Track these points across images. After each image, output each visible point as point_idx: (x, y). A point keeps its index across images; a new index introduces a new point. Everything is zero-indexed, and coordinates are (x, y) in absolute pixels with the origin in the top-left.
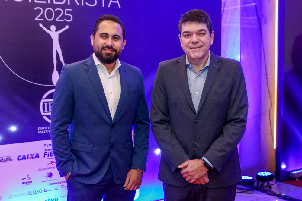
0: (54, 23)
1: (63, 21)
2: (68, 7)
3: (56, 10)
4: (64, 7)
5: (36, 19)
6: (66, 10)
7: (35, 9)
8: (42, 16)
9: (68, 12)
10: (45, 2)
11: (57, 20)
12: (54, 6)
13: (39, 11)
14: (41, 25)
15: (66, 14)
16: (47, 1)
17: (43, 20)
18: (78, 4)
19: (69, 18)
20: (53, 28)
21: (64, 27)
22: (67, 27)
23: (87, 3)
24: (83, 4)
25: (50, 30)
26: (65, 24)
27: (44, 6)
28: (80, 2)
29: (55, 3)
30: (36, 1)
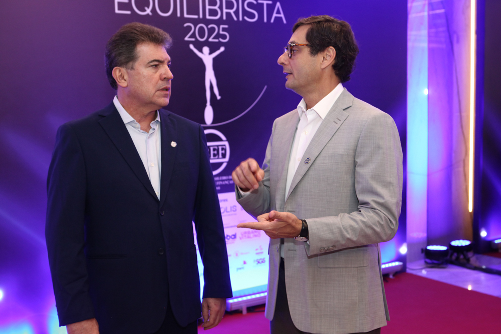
0: (207, 43)
1: (217, 40)
2: (224, 23)
3: (210, 26)
4: (219, 22)
5: (187, 39)
6: (222, 26)
7: (186, 25)
8: (193, 36)
9: (224, 30)
10: (196, 17)
11: (211, 40)
12: (207, 22)
13: (189, 28)
14: (192, 47)
15: (221, 32)
16: (198, 15)
17: (193, 39)
18: (235, 19)
19: (224, 37)
20: (206, 50)
21: (219, 49)
22: (222, 49)
23: (246, 18)
25: (202, 53)
26: (219, 45)
27: (195, 22)
28: (238, 16)
29: (208, 17)
30: (186, 16)
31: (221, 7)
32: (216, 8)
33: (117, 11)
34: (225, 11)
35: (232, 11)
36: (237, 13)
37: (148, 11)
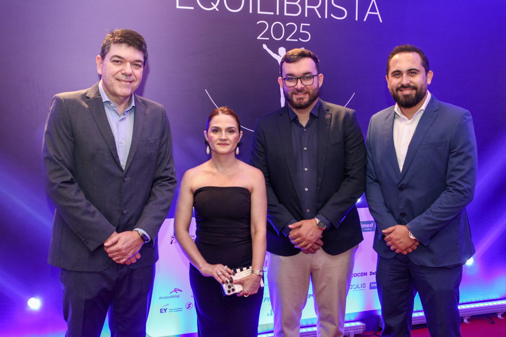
0: (284, 43)
1: (297, 40)
2: (305, 20)
3: (287, 25)
4: (298, 20)
5: (258, 38)
6: (302, 24)
7: (258, 23)
8: (268, 34)
9: (305, 28)
10: (272, 13)
11: (288, 39)
12: (285, 20)
13: (263, 26)
14: (265, 46)
15: (301, 31)
16: (275, 12)
17: (268, 39)
18: (320, 17)
19: (306, 37)
20: (282, 51)
23: (332, 15)
24: (326, 17)
25: (278, 54)
26: (299, 45)
27: (270, 19)
28: (322, 14)
29: (286, 14)
30: (259, 12)
31: (302, 3)
32: (296, 3)
33: (178, 7)
34: (307, 7)
35: (315, 8)
36: (321, 10)
37: (215, 7)
